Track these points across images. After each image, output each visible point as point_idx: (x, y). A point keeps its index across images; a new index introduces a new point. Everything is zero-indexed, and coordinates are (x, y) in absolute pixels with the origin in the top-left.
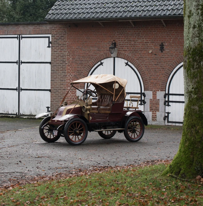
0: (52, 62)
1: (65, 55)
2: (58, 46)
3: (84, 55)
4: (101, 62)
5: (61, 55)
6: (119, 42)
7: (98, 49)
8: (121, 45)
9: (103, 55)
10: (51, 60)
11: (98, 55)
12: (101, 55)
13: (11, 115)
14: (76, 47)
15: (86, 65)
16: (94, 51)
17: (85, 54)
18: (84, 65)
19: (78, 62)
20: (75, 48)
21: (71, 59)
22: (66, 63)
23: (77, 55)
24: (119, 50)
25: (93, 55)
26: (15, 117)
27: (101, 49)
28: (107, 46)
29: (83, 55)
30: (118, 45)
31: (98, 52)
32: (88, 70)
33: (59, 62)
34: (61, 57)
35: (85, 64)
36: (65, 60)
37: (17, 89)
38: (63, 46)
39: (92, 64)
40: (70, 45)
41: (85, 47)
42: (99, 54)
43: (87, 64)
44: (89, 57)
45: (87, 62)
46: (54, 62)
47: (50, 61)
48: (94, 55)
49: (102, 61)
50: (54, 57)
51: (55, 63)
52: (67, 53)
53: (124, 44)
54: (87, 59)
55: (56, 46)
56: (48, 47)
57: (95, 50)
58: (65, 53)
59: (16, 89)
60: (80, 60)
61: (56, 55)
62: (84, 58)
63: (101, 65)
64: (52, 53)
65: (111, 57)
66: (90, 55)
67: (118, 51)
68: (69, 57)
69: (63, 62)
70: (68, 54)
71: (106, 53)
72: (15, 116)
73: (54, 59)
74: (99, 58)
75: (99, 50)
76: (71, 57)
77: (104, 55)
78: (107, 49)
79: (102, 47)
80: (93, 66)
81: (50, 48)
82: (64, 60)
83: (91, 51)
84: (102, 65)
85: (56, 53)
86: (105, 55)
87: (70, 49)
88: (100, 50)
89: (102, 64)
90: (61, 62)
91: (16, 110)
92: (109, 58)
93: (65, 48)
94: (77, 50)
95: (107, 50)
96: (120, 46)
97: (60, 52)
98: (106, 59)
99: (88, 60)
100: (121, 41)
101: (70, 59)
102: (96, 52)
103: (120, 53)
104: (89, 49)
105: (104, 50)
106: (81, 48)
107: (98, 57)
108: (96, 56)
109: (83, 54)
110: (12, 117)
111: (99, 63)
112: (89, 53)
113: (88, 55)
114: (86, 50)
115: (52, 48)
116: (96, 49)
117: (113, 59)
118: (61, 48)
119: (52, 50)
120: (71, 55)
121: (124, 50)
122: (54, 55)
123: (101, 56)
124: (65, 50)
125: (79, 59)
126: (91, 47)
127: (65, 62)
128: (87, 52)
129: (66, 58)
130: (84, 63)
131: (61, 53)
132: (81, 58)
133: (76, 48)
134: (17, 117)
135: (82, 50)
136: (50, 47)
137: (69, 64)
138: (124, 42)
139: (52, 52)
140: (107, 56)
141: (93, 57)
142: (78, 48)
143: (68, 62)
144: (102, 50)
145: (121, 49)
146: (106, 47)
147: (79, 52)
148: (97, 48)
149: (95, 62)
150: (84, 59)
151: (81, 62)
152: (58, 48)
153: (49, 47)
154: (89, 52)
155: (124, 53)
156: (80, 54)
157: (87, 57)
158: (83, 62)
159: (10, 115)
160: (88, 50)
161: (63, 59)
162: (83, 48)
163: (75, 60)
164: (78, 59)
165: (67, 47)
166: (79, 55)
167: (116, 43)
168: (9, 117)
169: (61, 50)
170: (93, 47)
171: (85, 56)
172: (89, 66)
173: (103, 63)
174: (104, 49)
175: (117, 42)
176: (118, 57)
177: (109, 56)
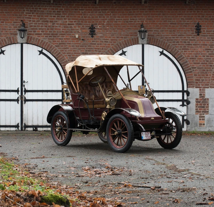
4: (1, 50)
6: (30, 22)
8: (33, 28)
9: (5, 41)
24: (31, 34)
27: (2, 32)
28: (11, 28)
30: (27, 27)
49: (3, 49)
53: (38, 26)
65: (18, 43)
67: (28, 34)
71: (10, 38)
77: (6, 40)
78: (11, 32)
79: (3, 29)
84: (4, 54)
86: (8, 40)
89: (2, 52)
92: (14, 45)
95: (11, 34)
96: (31, 28)
98: (9, 46)
100: (32, 22)
103: (31, 37)
105: (7, 34)
117: (20, 45)
121: (36, 34)
123: (2, 41)
138: (37, 24)
140: (11, 42)
144: (3, 34)
145: (33, 33)
146: (10, 30)
155: (37, 38)
167: (25, 24)
173: (4, 51)
174: (6, 32)
175: (27, 22)
176: (28, 43)
177: (14, 41)
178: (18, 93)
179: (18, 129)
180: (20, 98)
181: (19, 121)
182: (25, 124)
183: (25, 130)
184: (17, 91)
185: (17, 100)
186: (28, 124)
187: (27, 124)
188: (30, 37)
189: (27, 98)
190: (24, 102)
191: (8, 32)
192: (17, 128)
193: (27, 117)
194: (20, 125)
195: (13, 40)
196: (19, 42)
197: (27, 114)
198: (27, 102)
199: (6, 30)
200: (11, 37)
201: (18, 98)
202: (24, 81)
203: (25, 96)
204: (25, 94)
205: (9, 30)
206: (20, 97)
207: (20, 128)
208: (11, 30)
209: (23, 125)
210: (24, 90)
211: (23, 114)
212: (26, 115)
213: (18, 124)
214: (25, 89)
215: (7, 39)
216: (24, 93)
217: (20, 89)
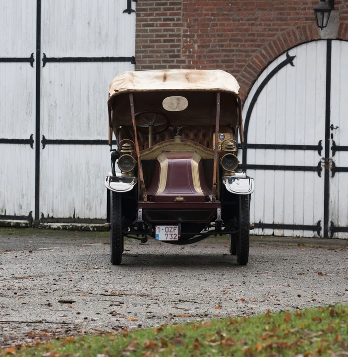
0: (139, 57)
1: (179, 35)
2: (156, 9)
3: (237, 35)
4: (288, 55)
5: (165, 36)
7: (279, 16)
9: (294, 34)
10: (137, 52)
11: (280, 33)
12: (288, 33)
13: (13, 219)
14: (212, 10)
15: (242, 66)
16: (268, 23)
17: (240, 30)
18: (237, 66)
19: (217, 56)
20: (207, 15)
21: (196, 46)
22: (183, 58)
23: (213, 36)
24: (345, 18)
25: (263, 35)
26: (26, 226)
27: (289, 14)
28: (307, 6)
29: (233, 35)
30: (339, 3)
31: (280, 25)
32: (246, 81)
33: (161, 56)
34: (165, 41)
35: (239, 61)
36: (179, 51)
37: (33, 141)
38: (173, 9)
39: (261, 62)
40: (195, 4)
41: (239, 10)
42: (283, 30)
43: (245, 61)
44: (252, 41)
45: (244, 54)
46: (145, 57)
47: (131, 53)
48: (266, 33)
49: (292, 53)
50: (146, 41)
51: (148, 59)
52: (185, 28)
54: (244, 46)
55: (151, 9)
56: (125, 11)
57: (270, 20)
58: (179, 30)
59: (29, 142)
60: (223, 51)
61: (151, 36)
62: (236, 43)
63: (289, 65)
64: (137, 31)
65: (320, 39)
66: (253, 35)
67: (341, 19)
68: (190, 42)
69: (171, 56)
70: (186, 31)
71: (304, 28)
72: (26, 221)
73: (144, 47)
74: (282, 44)
75: (281, 20)
76: (195, 42)
77: (297, 33)
78: (306, 14)
79: (291, 9)
80: (262, 67)
81: (133, 15)
82: (173, 51)
83: (258, 23)
84: (292, 65)
85: (152, 31)
86: (301, 34)
87: (193, 16)
88: (286, 19)
89: (290, 60)
90: (165, 56)
91: (29, 205)
92: (313, 43)
93: (179, 14)
94: (214, 20)
95: (307, 19)
97: (161, 25)
98: (304, 46)
99: (250, 49)
101: (193, 48)
102: (274, 25)
103: (347, 25)
104: (253, 14)
105: (299, 19)
106: (227, 15)
107: (279, 40)
108: (273, 35)
109: (232, 30)
110: (17, 226)
111: (283, 58)
112: (250, 27)
113: (250, 35)
114: (242, 19)
115: (138, 15)
116: (274, 14)
117: (324, 44)
118: (165, 14)
119: (137, 20)
120: (198, 36)
122: (144, 36)
123: (289, 36)
124: (178, 20)
125: (222, 46)
126: (259, 9)
127: (178, 56)
128: (244, 24)
129: (181, 44)
130: (235, 58)
131: (167, 30)
132: (228, 42)
133: (212, 15)
134: (31, 226)
135: (229, 20)
136: (133, 11)
137: (189, 62)
139: (137, 25)
140: (307, 37)
141: (263, 41)
142: (218, 15)
143: (189, 57)
144: (291, 19)
146: (305, 9)
147: (221, 25)
148: (277, 12)
149: (270, 56)
150: (237, 45)
151: (225, 56)
152: (158, 15)
153: (129, 11)
154: (253, 24)
156: (224, 30)
157: (246, 41)
158: (233, 55)
159: (9, 221)
160: (249, 20)
161: (172, 46)
162: (231, 13)
163: (208, 50)
164: (217, 48)
165: (185, 10)
166: (221, 36)
168: (8, 225)
169: (165, 20)
170: (263, 9)
171: (239, 37)
172: (250, 66)
173: (293, 58)
174: (297, 14)
176: (341, 38)
177: (312, 35)
178: (320, 154)
179: (319, 233)
180: (324, 164)
181: (320, 216)
182: (332, 223)
183: (333, 237)
184: (318, 148)
185: (317, 169)
186: (339, 223)
187: (336, 224)
188: (344, 26)
189: (337, 165)
190: (330, 173)
191: (301, 14)
192: (316, 232)
193: (337, 208)
194: (322, 225)
195: (311, 32)
196: (322, 38)
197: (337, 202)
198: (337, 174)
199: (297, 11)
200: (307, 27)
201: (320, 163)
202: (332, 125)
203: (334, 160)
204: (333, 155)
205: (302, 10)
206: (323, 161)
207: (322, 232)
208: (307, 11)
209: (329, 224)
210: (331, 145)
211: (330, 201)
212: (335, 202)
213: (319, 222)
214: (334, 143)
215: (299, 32)
216: (331, 152)
217: (323, 145)
